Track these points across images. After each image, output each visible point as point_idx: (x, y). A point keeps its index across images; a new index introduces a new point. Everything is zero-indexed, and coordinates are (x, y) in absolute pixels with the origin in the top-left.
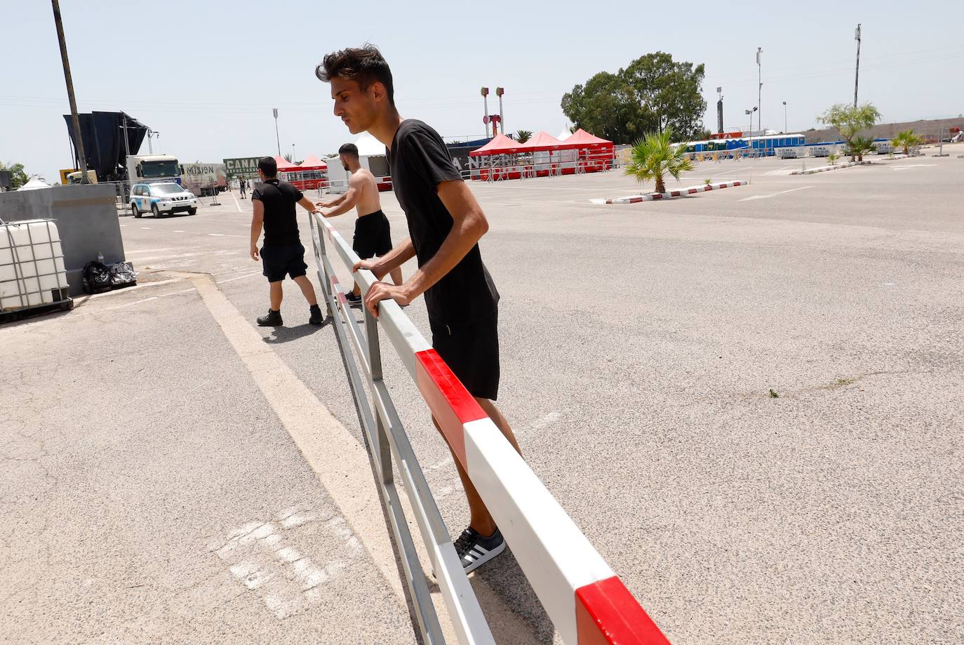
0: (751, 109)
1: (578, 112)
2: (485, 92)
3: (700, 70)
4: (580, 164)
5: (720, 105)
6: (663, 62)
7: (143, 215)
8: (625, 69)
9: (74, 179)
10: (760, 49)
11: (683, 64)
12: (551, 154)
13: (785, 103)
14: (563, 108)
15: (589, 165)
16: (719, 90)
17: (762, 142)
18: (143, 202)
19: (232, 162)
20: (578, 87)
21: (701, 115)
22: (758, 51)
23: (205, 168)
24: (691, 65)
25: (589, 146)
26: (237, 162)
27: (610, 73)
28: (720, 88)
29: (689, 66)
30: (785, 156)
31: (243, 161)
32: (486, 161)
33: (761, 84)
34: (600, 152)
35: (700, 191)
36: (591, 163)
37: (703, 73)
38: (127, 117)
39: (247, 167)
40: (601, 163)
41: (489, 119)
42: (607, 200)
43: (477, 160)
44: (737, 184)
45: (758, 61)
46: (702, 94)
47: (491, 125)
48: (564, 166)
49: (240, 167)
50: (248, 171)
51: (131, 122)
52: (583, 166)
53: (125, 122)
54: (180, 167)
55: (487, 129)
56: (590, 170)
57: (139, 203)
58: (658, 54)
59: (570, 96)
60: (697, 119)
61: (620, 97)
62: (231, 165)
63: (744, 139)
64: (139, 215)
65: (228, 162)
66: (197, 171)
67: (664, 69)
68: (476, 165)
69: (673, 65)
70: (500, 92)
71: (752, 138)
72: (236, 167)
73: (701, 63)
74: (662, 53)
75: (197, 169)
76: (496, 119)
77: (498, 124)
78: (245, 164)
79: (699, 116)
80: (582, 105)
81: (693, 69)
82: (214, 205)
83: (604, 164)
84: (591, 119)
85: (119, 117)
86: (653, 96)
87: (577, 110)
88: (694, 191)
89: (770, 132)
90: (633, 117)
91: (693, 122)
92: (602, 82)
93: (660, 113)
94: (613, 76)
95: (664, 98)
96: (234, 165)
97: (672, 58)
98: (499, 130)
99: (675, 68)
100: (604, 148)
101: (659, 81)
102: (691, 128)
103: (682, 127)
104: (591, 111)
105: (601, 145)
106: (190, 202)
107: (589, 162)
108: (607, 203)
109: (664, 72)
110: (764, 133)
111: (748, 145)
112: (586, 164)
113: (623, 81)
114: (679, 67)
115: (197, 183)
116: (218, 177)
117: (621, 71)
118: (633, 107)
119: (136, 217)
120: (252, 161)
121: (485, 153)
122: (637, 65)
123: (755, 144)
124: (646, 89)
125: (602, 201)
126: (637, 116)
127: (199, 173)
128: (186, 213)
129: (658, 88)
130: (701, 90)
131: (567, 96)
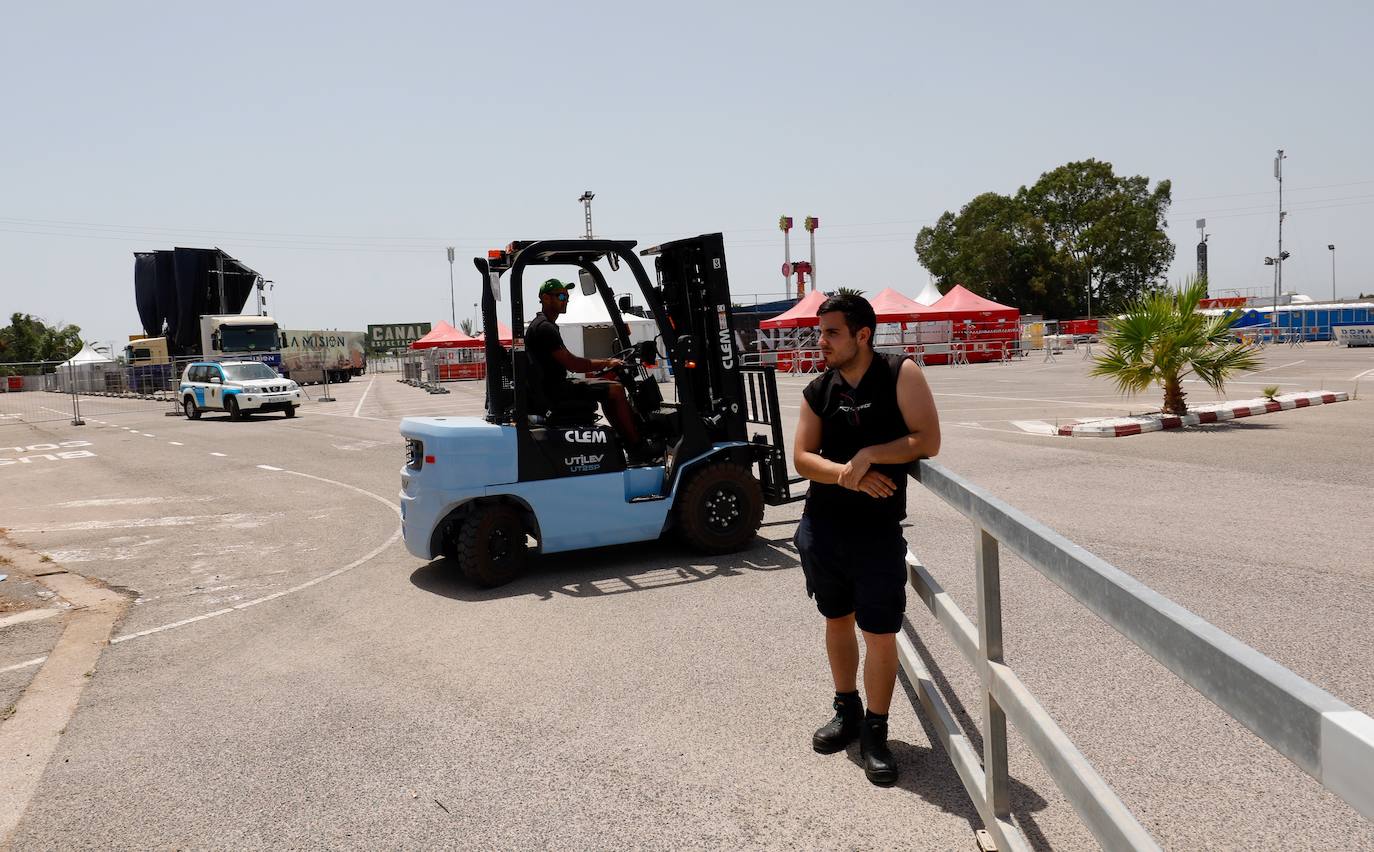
0: (1275, 255)
1: (943, 261)
2: (787, 223)
3: (1164, 191)
4: (960, 347)
5: (1202, 250)
6: (1098, 175)
7: (203, 415)
8: (1028, 188)
9: (134, 350)
10: (1281, 152)
11: (1131, 180)
12: (904, 328)
13: (1331, 248)
14: (918, 253)
15: (976, 349)
16: (1201, 224)
17: (1298, 316)
18: (207, 393)
19: (380, 330)
20: (948, 216)
21: (1165, 267)
22: (1277, 155)
23: (332, 338)
24: (1146, 181)
25: (975, 316)
26: (389, 330)
27: (1003, 194)
28: (1203, 220)
29: (1142, 182)
30: (1356, 341)
31: (397, 328)
32: (788, 339)
33: (1282, 215)
34: (993, 327)
35: (1257, 412)
36: (980, 347)
37: (1168, 197)
38: (225, 256)
39: (403, 338)
40: (999, 346)
41: (791, 270)
42: (1062, 427)
43: (772, 335)
44: (1329, 400)
45: (1278, 174)
46: (1167, 232)
47: (794, 277)
48: (930, 350)
49: (392, 338)
50: (403, 344)
51: (231, 265)
52: (964, 352)
53: (220, 263)
54: (280, 336)
55: (788, 285)
56: (976, 358)
57: (201, 396)
58: (1090, 163)
59: (930, 232)
60: (1156, 273)
61: (1017, 235)
62: (378, 334)
63: (1259, 310)
64: (196, 416)
65: (375, 330)
66: (319, 342)
67: (1098, 189)
68: (770, 341)
69: (1116, 181)
70: (813, 224)
71: (1278, 308)
72: (387, 338)
73: (1163, 179)
74: (1096, 161)
75: (315, 340)
76: (803, 269)
77: (806, 277)
78: (400, 333)
79: (1159, 268)
80: (951, 247)
81: (1151, 189)
82: (326, 400)
83: (1004, 348)
84: (968, 270)
85: (212, 257)
86: (1076, 233)
87: (944, 256)
88: (1244, 412)
89: (1304, 298)
90: (1040, 269)
91: (1149, 280)
92: (987, 209)
93: (1089, 264)
94: (1008, 199)
95: (1096, 238)
96: (384, 334)
97: (1113, 170)
98: (807, 286)
99: (1118, 186)
100: (1002, 321)
101: (1089, 208)
102: (1145, 289)
103: (1128, 287)
104: (968, 258)
105: (997, 314)
106: (291, 395)
107: (976, 345)
108: (1061, 433)
109: (1098, 193)
110: (1288, 300)
111: (1269, 320)
112: (970, 347)
113: (1025, 209)
114: (1126, 185)
115: (318, 362)
116: (351, 353)
117: (1023, 190)
118: (1041, 253)
119: (191, 419)
120: (411, 329)
121: (786, 324)
122: (1049, 182)
123: (1284, 318)
124: (1065, 222)
125: (1049, 430)
126: (1048, 267)
127: (322, 345)
128: (282, 414)
129: (1088, 220)
130: (1165, 224)
131: (926, 232)
